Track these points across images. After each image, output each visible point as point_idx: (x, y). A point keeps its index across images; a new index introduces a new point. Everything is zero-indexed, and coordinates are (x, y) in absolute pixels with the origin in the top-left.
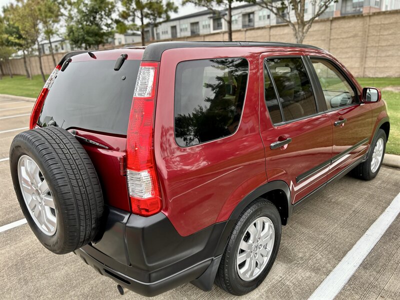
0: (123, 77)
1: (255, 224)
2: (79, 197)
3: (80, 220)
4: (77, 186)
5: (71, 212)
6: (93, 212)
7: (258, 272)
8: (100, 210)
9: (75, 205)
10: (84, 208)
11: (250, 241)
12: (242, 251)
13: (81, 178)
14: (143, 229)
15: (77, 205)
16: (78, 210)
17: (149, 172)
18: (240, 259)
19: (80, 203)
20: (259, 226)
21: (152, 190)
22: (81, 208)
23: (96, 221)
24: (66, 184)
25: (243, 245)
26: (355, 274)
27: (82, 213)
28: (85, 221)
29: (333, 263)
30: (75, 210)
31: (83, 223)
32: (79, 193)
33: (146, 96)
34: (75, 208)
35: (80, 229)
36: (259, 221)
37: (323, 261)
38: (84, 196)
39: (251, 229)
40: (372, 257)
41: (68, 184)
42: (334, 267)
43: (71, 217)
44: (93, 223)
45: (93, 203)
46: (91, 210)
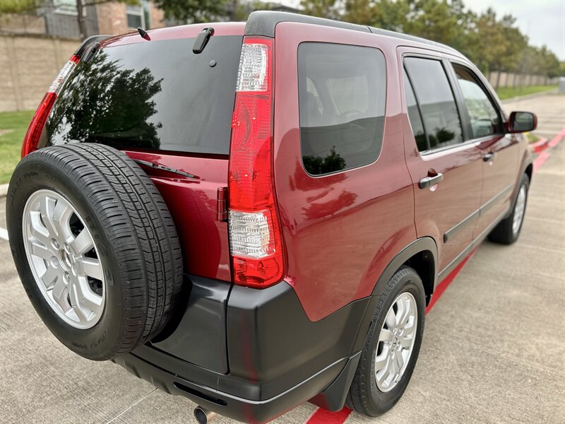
0: (212, 62)
2: (149, 257)
3: (149, 296)
4: (145, 237)
5: (136, 284)
6: (169, 284)
8: (178, 280)
9: (142, 271)
10: (157, 277)
13: (151, 225)
14: (256, 309)
15: (146, 271)
16: (147, 280)
17: (265, 214)
19: (151, 268)
22: (152, 277)
23: (171, 301)
24: (129, 234)
25: (383, 334)
27: (153, 285)
28: (155, 299)
30: (143, 280)
31: (153, 303)
32: (149, 250)
33: (257, 88)
34: (143, 276)
35: (147, 311)
36: (401, 299)
38: (157, 257)
41: (132, 234)
43: (136, 291)
44: (167, 303)
45: (170, 268)
46: (165, 280)
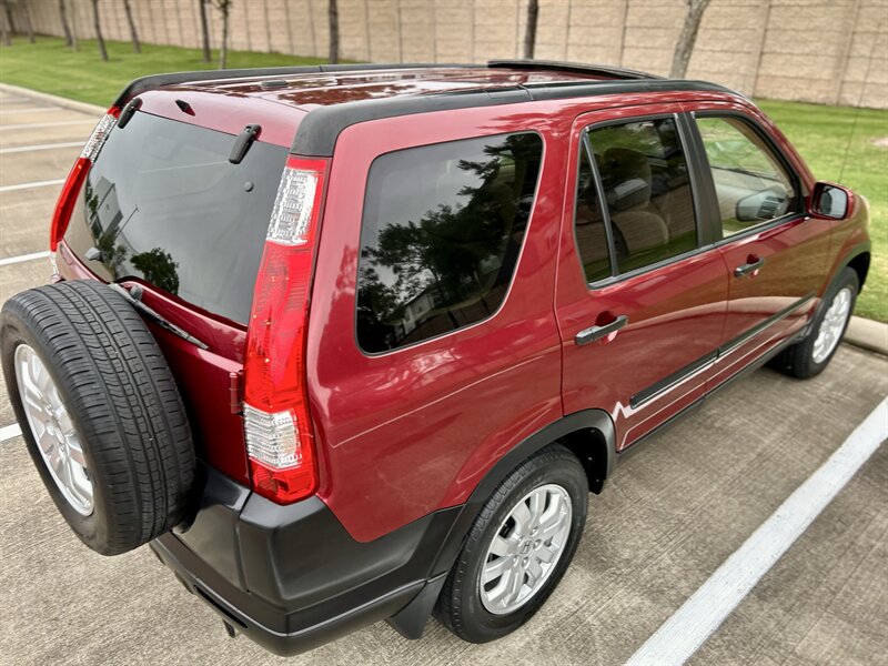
0: (248, 185)
1: (528, 502)
2: (139, 456)
3: (140, 502)
4: (135, 432)
5: (121, 488)
6: (172, 484)
7: (527, 594)
8: (186, 479)
9: (130, 473)
10: (151, 477)
11: (515, 536)
12: (494, 557)
13: (145, 414)
14: (276, 531)
15: (135, 474)
16: (137, 483)
18: (488, 573)
19: (142, 468)
20: (538, 503)
21: (297, 453)
22: (145, 479)
23: (176, 500)
24: (111, 429)
25: (497, 545)
26: (736, 609)
27: (146, 488)
28: (151, 503)
29: (693, 579)
30: (131, 483)
31: (148, 507)
32: (140, 447)
34: (131, 479)
35: (141, 516)
36: (537, 494)
37: (674, 572)
38: (150, 453)
39: (518, 511)
40: (782, 572)
41: (116, 428)
42: (694, 589)
43: (122, 497)
44: (170, 503)
45: (171, 465)
46: (165, 480)
